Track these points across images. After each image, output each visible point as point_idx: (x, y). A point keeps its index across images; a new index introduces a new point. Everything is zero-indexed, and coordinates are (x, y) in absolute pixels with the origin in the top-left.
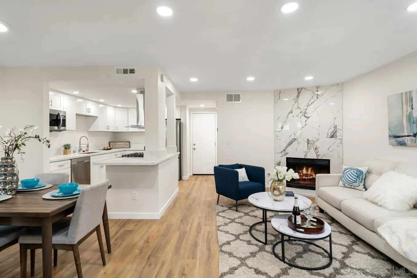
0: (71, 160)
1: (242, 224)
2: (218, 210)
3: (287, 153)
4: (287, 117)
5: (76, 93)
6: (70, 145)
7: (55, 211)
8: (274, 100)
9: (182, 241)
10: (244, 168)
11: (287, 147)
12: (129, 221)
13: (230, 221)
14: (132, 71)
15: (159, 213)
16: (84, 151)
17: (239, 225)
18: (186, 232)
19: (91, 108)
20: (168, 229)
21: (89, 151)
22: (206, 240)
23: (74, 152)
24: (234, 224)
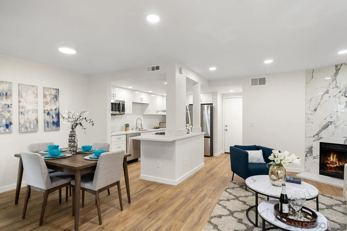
0: (126, 135)
1: (245, 203)
2: (229, 186)
3: (321, 138)
4: (322, 98)
5: (130, 87)
6: (129, 124)
7: (81, 167)
8: (306, 80)
9: (183, 206)
10: (261, 150)
11: (321, 131)
12: (154, 183)
13: (234, 197)
14: (158, 68)
15: (176, 181)
16: (139, 129)
17: (241, 203)
18: (190, 199)
19: (144, 98)
20: (177, 195)
21: (143, 129)
22: (202, 210)
23: (132, 129)
24: (237, 201)
